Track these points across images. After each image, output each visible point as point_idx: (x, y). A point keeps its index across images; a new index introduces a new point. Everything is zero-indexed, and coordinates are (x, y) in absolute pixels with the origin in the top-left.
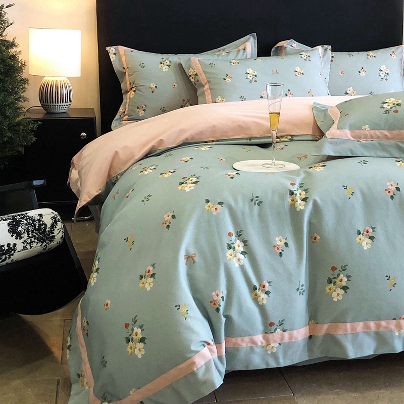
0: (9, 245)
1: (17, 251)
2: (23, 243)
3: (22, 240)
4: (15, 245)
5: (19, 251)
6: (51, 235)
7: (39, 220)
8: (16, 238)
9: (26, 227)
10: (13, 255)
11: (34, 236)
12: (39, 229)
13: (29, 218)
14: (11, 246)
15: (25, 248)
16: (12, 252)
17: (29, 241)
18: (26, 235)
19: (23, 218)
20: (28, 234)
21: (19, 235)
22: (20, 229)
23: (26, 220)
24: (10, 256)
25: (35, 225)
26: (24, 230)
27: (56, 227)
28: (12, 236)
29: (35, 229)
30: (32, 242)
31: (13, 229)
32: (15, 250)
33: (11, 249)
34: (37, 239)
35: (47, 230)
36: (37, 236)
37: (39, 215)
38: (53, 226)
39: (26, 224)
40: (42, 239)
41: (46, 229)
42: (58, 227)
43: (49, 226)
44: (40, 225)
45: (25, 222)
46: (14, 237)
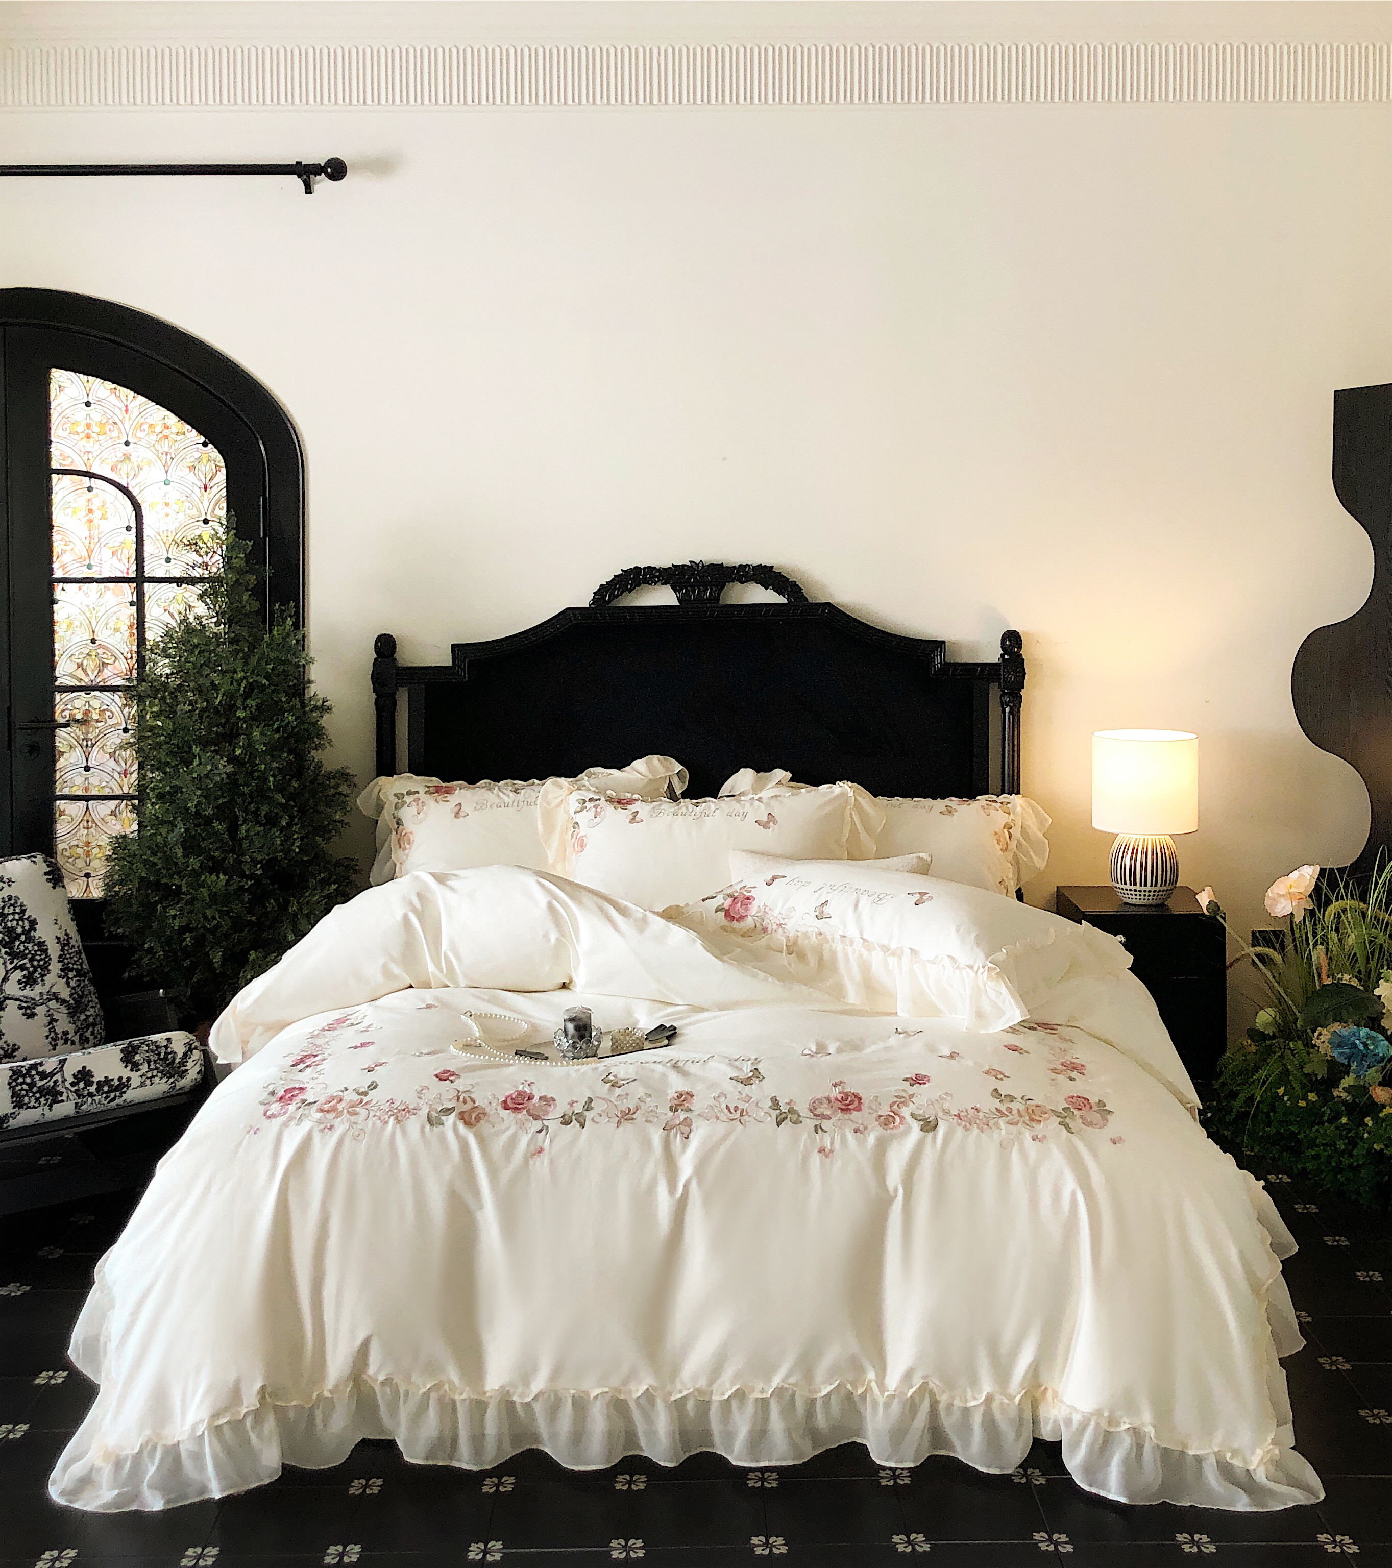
0: (120, 1079)
1: (132, 1087)
2: (141, 1076)
3: (140, 1073)
4: (129, 1079)
5: (133, 1089)
6: (183, 1068)
7: (166, 1047)
8: (132, 1070)
9: (147, 1055)
10: (125, 1092)
11: (157, 1068)
12: (166, 1058)
13: (152, 1043)
14: (124, 1080)
15: (142, 1084)
16: (125, 1089)
17: (149, 1075)
18: (146, 1065)
19: (143, 1043)
20: (149, 1065)
21: (135, 1067)
22: (137, 1057)
23: (147, 1045)
24: (121, 1094)
25: (159, 1054)
26: (144, 1059)
27: (190, 1058)
28: (126, 1066)
29: (159, 1059)
30: (153, 1077)
31: (128, 1058)
32: (128, 1087)
33: (123, 1085)
34: (162, 1072)
35: (177, 1060)
36: (161, 1068)
37: (166, 1039)
38: (185, 1055)
39: (147, 1051)
40: (168, 1072)
41: (174, 1059)
42: (193, 1058)
43: (180, 1055)
44: (167, 1054)
45: (146, 1048)
46: (129, 1068)
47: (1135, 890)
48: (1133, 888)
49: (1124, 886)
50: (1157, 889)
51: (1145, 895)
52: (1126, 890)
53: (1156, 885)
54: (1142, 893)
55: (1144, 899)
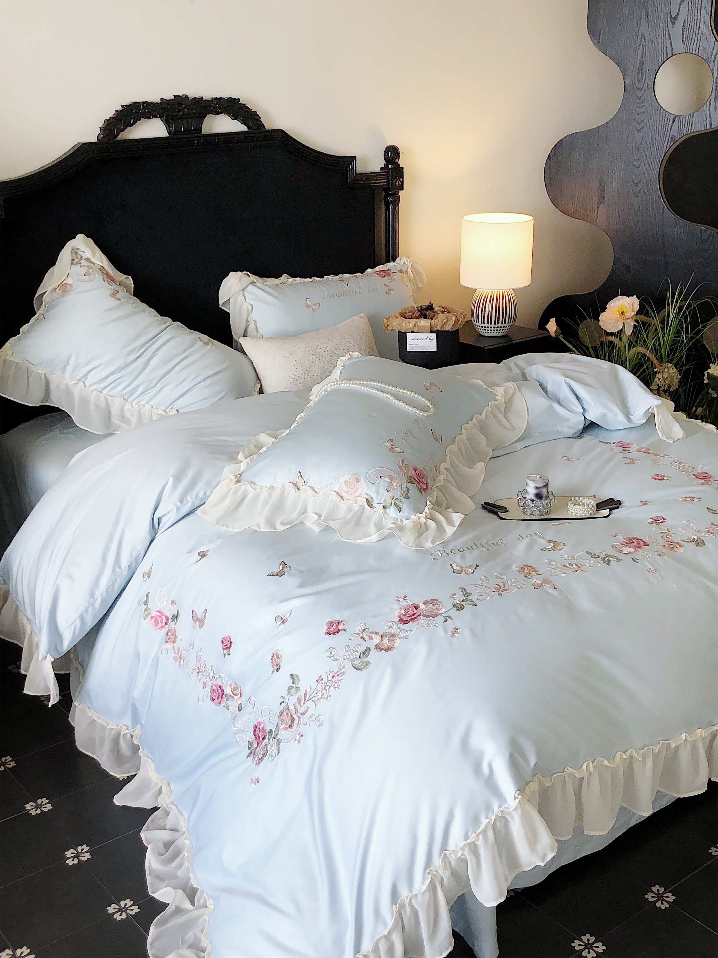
47: (491, 327)
48: (489, 325)
49: (483, 325)
50: (505, 325)
51: (497, 330)
52: (485, 327)
53: (505, 323)
54: (496, 329)
55: (494, 333)
